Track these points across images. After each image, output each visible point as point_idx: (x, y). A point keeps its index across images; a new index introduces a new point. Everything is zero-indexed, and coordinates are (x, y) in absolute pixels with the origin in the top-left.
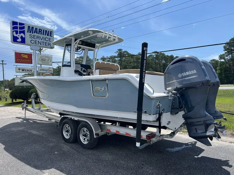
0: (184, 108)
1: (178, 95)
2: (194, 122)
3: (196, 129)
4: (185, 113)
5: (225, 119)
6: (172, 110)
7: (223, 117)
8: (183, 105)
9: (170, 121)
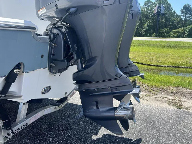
0: (77, 60)
1: (64, 30)
2: (94, 89)
3: (97, 102)
4: (79, 71)
5: (142, 77)
6: (51, 64)
7: (139, 73)
8: (75, 53)
9: (50, 86)
